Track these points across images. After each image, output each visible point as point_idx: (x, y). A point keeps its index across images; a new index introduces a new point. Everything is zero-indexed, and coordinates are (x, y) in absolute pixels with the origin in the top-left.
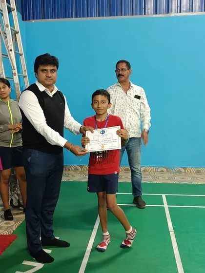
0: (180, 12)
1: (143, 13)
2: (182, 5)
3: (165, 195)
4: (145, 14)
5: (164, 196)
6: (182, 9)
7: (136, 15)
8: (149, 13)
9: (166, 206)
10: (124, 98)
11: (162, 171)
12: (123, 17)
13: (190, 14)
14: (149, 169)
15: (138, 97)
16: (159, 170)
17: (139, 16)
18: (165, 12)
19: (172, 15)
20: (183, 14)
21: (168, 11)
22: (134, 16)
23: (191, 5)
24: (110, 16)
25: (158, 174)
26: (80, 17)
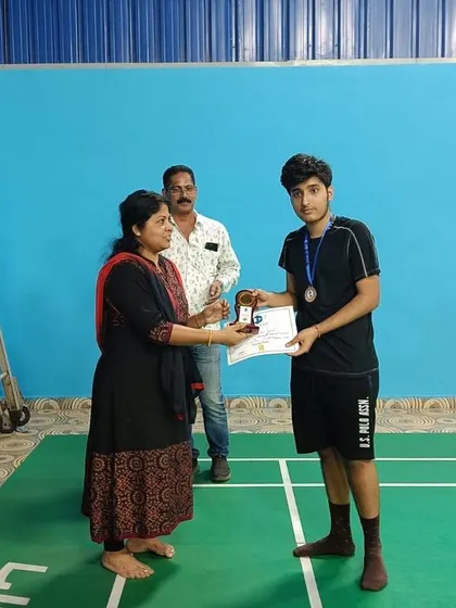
0: (314, 58)
1: (234, 59)
2: (318, 44)
3: (284, 460)
4: (237, 60)
5: (282, 462)
6: (318, 52)
7: (218, 60)
8: (247, 58)
9: (288, 485)
10: (183, 250)
11: (279, 406)
12: (189, 65)
13: (334, 63)
14: (250, 401)
15: (212, 247)
16: (271, 404)
17: (224, 65)
18: (280, 58)
19: (297, 63)
20: (318, 63)
21: (287, 55)
22: (215, 64)
23: (336, 43)
24: (161, 61)
25: (268, 414)
26: (92, 61)
